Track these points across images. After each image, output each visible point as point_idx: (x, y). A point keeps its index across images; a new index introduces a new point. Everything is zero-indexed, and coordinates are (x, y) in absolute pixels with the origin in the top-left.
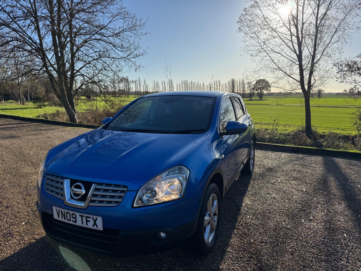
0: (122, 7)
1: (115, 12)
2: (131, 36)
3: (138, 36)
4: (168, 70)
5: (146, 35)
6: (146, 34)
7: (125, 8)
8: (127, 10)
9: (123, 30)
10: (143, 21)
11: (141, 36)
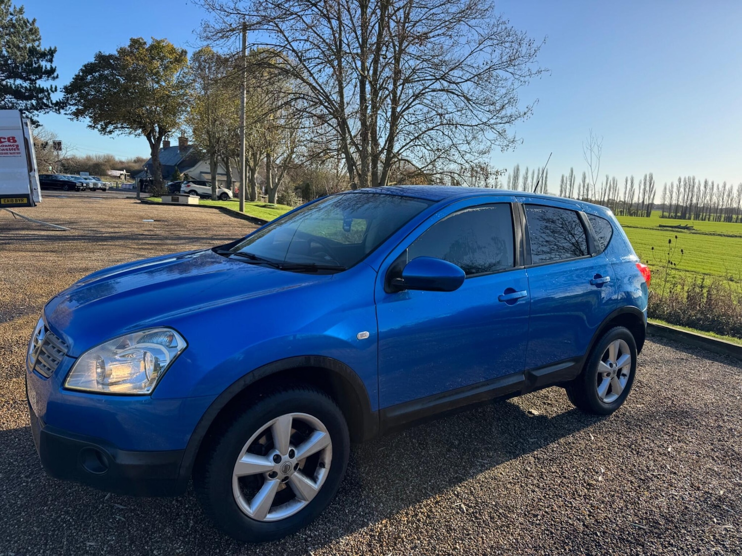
0: (501, 21)
1: (485, 32)
2: (506, 79)
3: (522, 79)
4: (595, 149)
5: (540, 76)
6: (539, 72)
7: (507, 22)
8: (509, 26)
9: (490, 68)
10: (534, 46)
11: (527, 78)
